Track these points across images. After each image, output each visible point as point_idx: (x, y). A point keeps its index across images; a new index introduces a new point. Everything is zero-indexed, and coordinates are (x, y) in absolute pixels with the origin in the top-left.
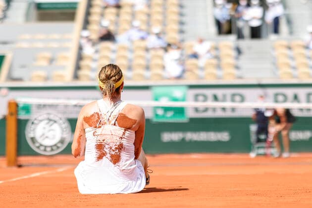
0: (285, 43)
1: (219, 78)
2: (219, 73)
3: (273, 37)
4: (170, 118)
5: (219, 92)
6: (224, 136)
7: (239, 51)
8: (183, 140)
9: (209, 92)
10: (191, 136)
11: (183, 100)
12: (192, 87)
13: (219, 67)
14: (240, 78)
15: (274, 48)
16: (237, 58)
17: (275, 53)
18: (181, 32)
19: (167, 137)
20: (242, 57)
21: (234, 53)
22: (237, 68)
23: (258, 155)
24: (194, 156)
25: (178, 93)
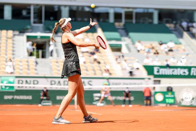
0: (55, 60)
1: (28, 74)
2: (29, 72)
3: (51, 58)
4: (7, 89)
5: (28, 80)
6: (30, 98)
7: (37, 63)
8: (13, 99)
9: (24, 80)
10: (16, 97)
11: (13, 83)
12: (17, 77)
13: (28, 69)
14: (37, 74)
15: (51, 62)
16: (36, 66)
17: (51, 64)
18: (13, 54)
19: (6, 97)
20: (38, 65)
21: (35, 64)
22: (36, 70)
23: (44, 105)
24: (17, 105)
25: (11, 79)
